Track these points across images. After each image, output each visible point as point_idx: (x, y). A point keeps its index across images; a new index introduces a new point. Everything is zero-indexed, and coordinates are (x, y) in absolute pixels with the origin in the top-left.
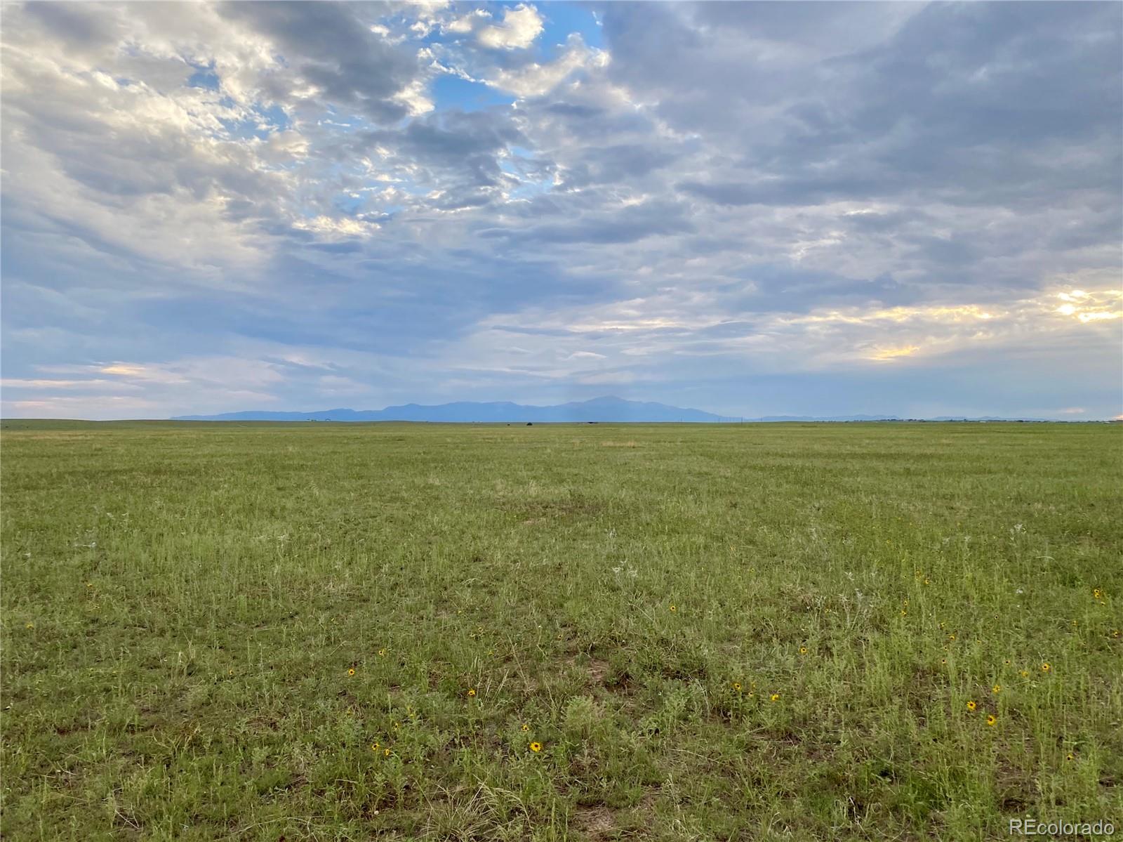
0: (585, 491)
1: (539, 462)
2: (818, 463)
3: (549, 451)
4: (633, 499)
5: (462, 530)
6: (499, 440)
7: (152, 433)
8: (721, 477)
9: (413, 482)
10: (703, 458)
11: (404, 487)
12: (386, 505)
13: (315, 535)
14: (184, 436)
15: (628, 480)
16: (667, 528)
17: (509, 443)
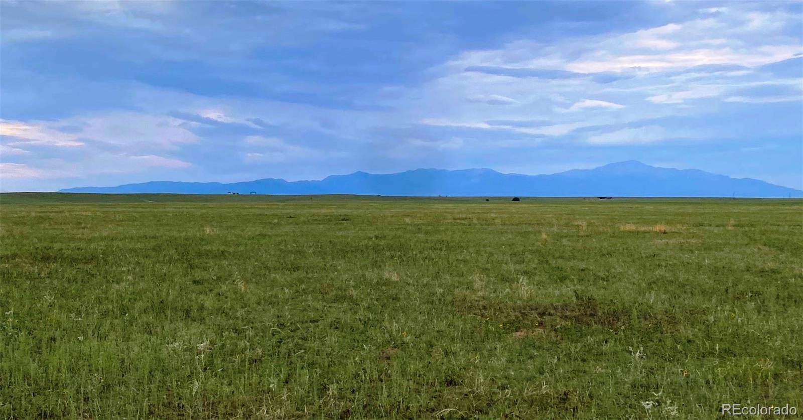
0: (596, 293)
3: (544, 236)
4: (667, 305)
5: (430, 342)
6: (475, 221)
7: (38, 210)
8: (795, 276)
9: (364, 276)
10: (767, 249)
11: (352, 283)
12: (330, 307)
13: (242, 344)
14: (77, 213)
15: (658, 279)
16: (717, 348)
17: (488, 225)
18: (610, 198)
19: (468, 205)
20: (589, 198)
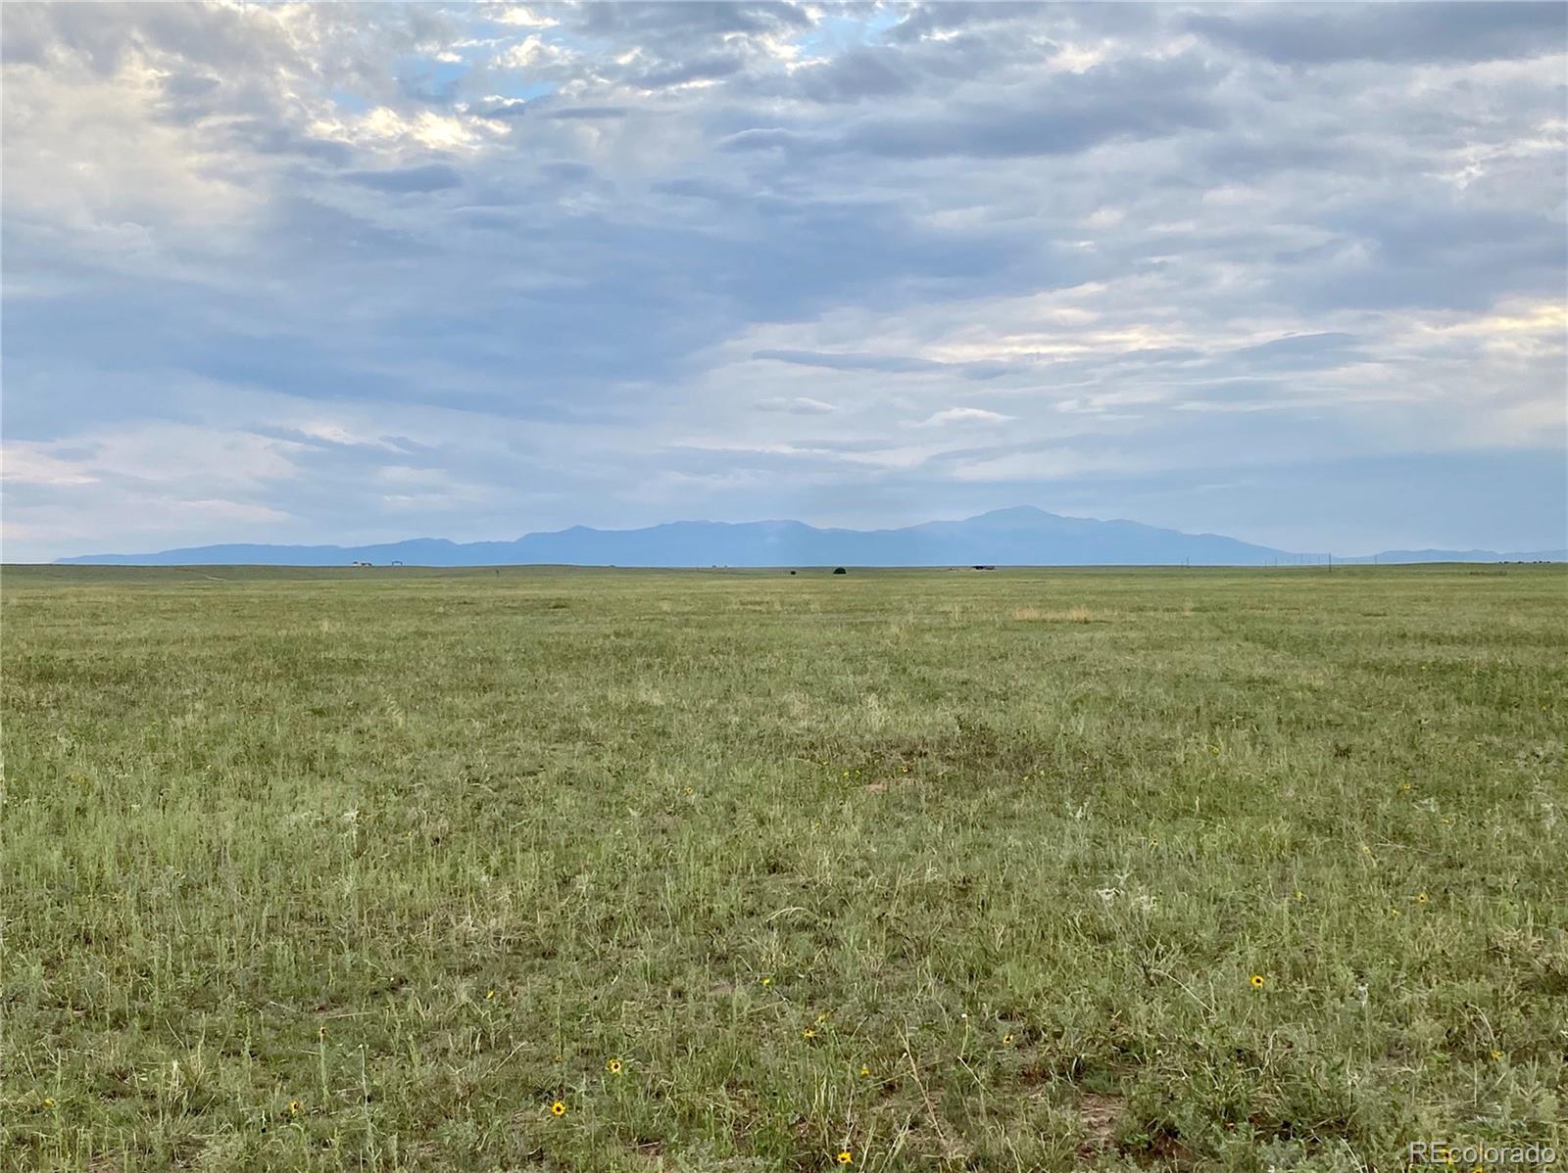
0: (994, 720)
1: (879, 656)
2: (1524, 656)
3: (894, 629)
4: (1107, 737)
5: (730, 803)
6: (777, 607)
7: (21, 593)
8: (1301, 688)
9: (605, 697)
10: (1249, 645)
11: (585, 709)
12: (554, 750)
13: (412, 813)
14: (92, 599)
15: (1087, 696)
16: (1197, 803)
17: (800, 613)
18: (992, 568)
19: (762, 581)
20: (957, 568)
